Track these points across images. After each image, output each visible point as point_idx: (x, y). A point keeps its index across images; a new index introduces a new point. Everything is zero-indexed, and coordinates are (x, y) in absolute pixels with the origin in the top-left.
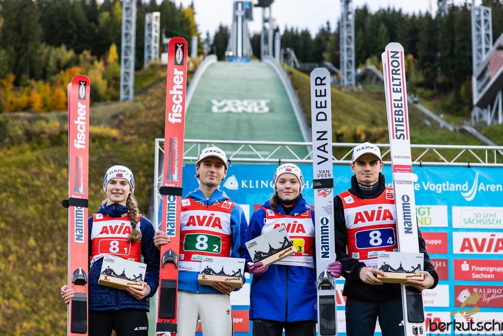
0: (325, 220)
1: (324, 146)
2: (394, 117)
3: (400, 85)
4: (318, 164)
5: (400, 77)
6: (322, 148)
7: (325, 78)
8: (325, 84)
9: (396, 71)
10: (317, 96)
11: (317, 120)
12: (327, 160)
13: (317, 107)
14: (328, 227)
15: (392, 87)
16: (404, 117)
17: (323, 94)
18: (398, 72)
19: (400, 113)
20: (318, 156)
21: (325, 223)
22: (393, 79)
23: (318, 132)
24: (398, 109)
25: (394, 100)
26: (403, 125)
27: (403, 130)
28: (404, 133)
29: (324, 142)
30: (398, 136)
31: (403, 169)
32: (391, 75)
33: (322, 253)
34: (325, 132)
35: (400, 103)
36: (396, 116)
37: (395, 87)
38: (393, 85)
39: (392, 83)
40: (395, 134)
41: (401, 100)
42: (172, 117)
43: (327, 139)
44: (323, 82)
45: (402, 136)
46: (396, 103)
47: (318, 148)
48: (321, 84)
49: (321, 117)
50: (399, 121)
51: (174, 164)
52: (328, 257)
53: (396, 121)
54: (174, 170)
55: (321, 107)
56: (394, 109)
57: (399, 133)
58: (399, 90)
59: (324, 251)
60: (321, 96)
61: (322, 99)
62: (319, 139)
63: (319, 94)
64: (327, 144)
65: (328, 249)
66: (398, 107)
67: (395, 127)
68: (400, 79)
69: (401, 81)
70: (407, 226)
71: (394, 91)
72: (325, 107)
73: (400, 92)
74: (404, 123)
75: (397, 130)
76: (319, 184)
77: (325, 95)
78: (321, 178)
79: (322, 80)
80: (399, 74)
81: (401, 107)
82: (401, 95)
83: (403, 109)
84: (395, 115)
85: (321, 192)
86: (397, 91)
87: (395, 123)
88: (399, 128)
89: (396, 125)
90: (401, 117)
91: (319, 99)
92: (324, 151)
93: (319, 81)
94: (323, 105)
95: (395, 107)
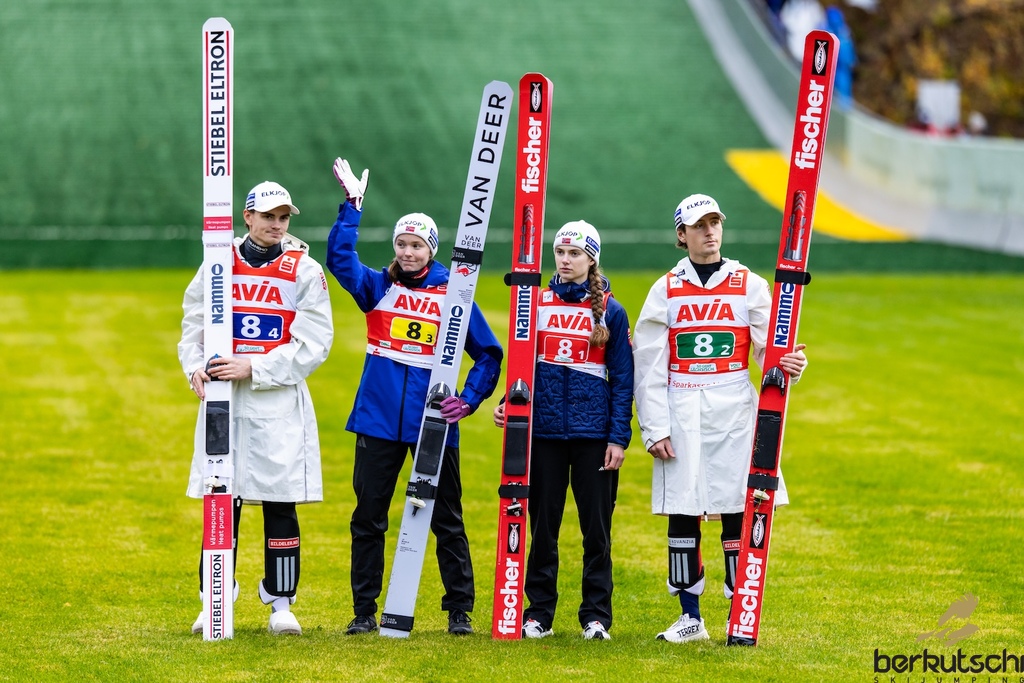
0: (457, 310)
1: (481, 200)
2: (211, 139)
3: (222, 87)
4: (467, 225)
5: (223, 73)
6: (477, 203)
7: (504, 98)
8: (502, 108)
9: (218, 64)
10: (487, 122)
11: (480, 159)
12: (480, 222)
13: (483, 140)
14: (459, 320)
15: (210, 90)
16: (225, 139)
17: (497, 121)
18: (220, 66)
19: (220, 133)
20: (469, 214)
21: (457, 313)
22: (213, 77)
23: (476, 178)
24: (217, 127)
25: (213, 113)
26: (223, 153)
27: (223, 161)
28: (225, 165)
29: (481, 195)
30: (215, 171)
31: (217, 223)
32: (210, 72)
33: (444, 356)
34: (487, 181)
35: (220, 116)
36: (213, 139)
37: (215, 91)
38: (213, 87)
39: (211, 84)
40: (210, 167)
41: (222, 112)
42: (800, 159)
43: (486, 191)
44: (501, 104)
45: (221, 171)
46: (215, 116)
47: (472, 202)
48: (497, 106)
49: (487, 155)
50: (218, 146)
51: (797, 234)
52: (451, 364)
53: (213, 147)
54: (796, 244)
55: (489, 141)
56: (211, 127)
57: (217, 165)
58: (220, 95)
59: (447, 354)
60: (493, 124)
61: (494, 129)
62: (475, 188)
63: (490, 120)
64: (485, 198)
65: (453, 353)
66: (218, 123)
67: (210, 156)
68: (223, 77)
69: (225, 80)
70: (216, 313)
71: (213, 98)
72: (496, 142)
73: (222, 98)
74: (225, 150)
75: (213, 161)
76: (461, 256)
77: (499, 125)
78: (465, 247)
79: (499, 100)
80: (223, 69)
81: (223, 123)
82: (223, 103)
83: (225, 127)
84: (213, 136)
85: (461, 267)
86: (218, 98)
87: (211, 150)
88: (216, 157)
89: (213, 153)
90: (220, 140)
91: (490, 129)
92: (479, 208)
93: (494, 101)
94: (493, 139)
95: (213, 123)
